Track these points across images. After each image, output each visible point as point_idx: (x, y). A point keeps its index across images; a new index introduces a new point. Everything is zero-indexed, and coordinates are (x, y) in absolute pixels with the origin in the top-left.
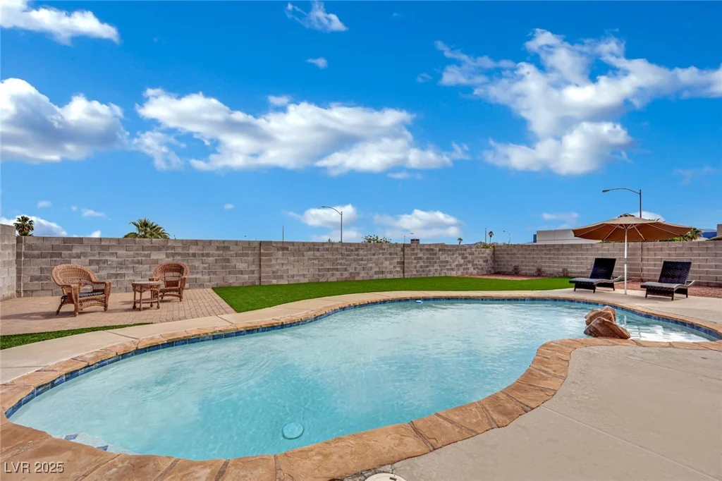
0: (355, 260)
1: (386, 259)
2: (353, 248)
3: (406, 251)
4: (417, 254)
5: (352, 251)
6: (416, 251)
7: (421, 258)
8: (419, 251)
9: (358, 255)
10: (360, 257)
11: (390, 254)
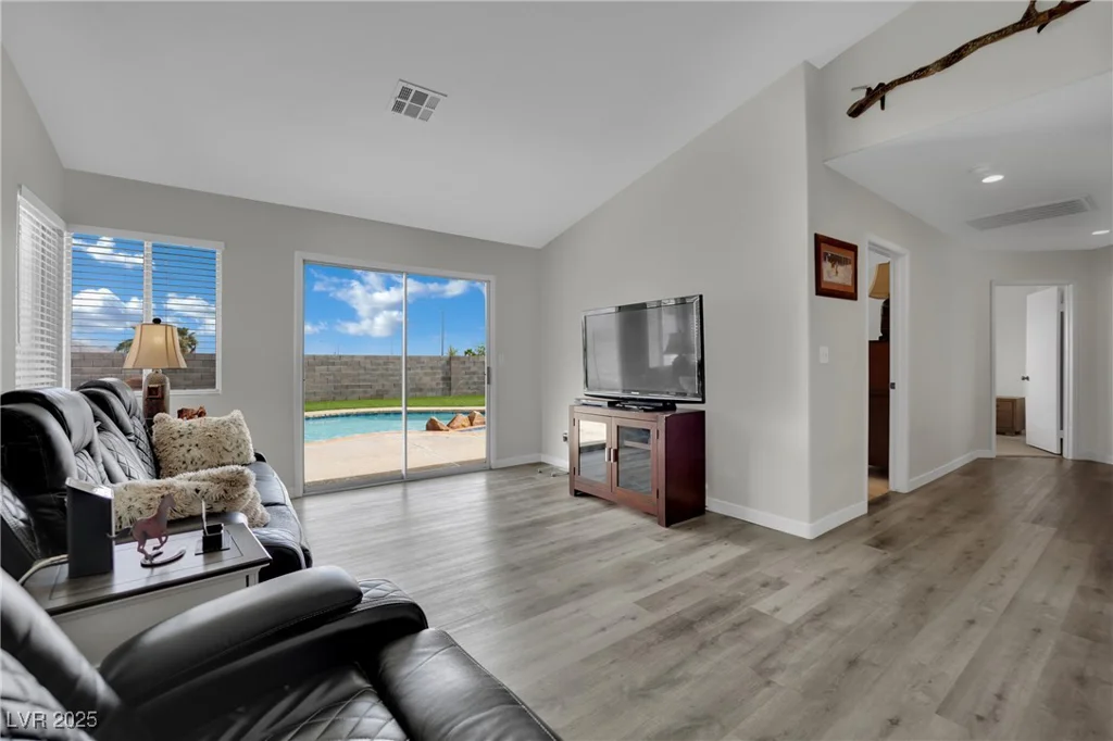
0: (382, 375)
1: (426, 374)
2: (381, 362)
3: (453, 365)
4: (469, 368)
5: (379, 364)
6: (467, 365)
7: (474, 373)
8: (472, 365)
9: (387, 369)
10: (390, 372)
11: (432, 368)
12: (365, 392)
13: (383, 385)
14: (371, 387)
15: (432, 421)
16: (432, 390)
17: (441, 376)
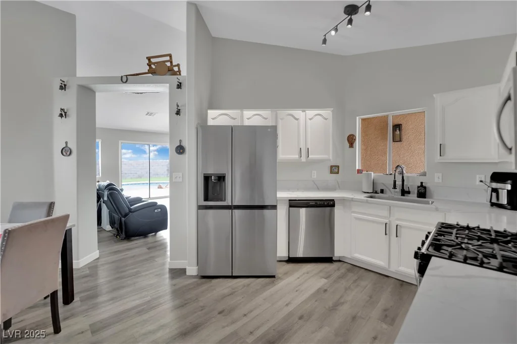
12: (134, 176)
13: (142, 173)
14: (136, 173)
15: (160, 186)
16: (163, 175)
17: (166, 169)
